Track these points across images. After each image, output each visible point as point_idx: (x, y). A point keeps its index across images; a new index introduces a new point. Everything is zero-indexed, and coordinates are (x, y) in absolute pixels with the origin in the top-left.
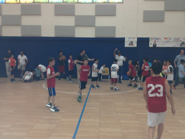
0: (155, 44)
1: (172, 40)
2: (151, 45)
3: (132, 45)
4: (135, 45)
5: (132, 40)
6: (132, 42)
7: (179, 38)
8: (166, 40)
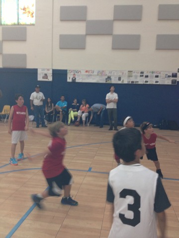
0: (74, 79)
1: (95, 73)
2: (69, 80)
3: (47, 78)
4: (50, 79)
5: (46, 72)
6: (46, 75)
7: (103, 71)
8: (87, 73)
